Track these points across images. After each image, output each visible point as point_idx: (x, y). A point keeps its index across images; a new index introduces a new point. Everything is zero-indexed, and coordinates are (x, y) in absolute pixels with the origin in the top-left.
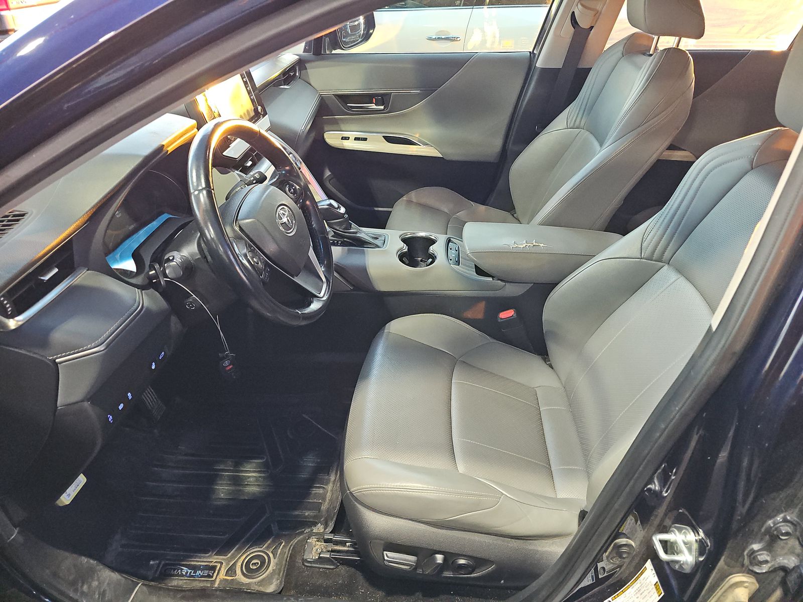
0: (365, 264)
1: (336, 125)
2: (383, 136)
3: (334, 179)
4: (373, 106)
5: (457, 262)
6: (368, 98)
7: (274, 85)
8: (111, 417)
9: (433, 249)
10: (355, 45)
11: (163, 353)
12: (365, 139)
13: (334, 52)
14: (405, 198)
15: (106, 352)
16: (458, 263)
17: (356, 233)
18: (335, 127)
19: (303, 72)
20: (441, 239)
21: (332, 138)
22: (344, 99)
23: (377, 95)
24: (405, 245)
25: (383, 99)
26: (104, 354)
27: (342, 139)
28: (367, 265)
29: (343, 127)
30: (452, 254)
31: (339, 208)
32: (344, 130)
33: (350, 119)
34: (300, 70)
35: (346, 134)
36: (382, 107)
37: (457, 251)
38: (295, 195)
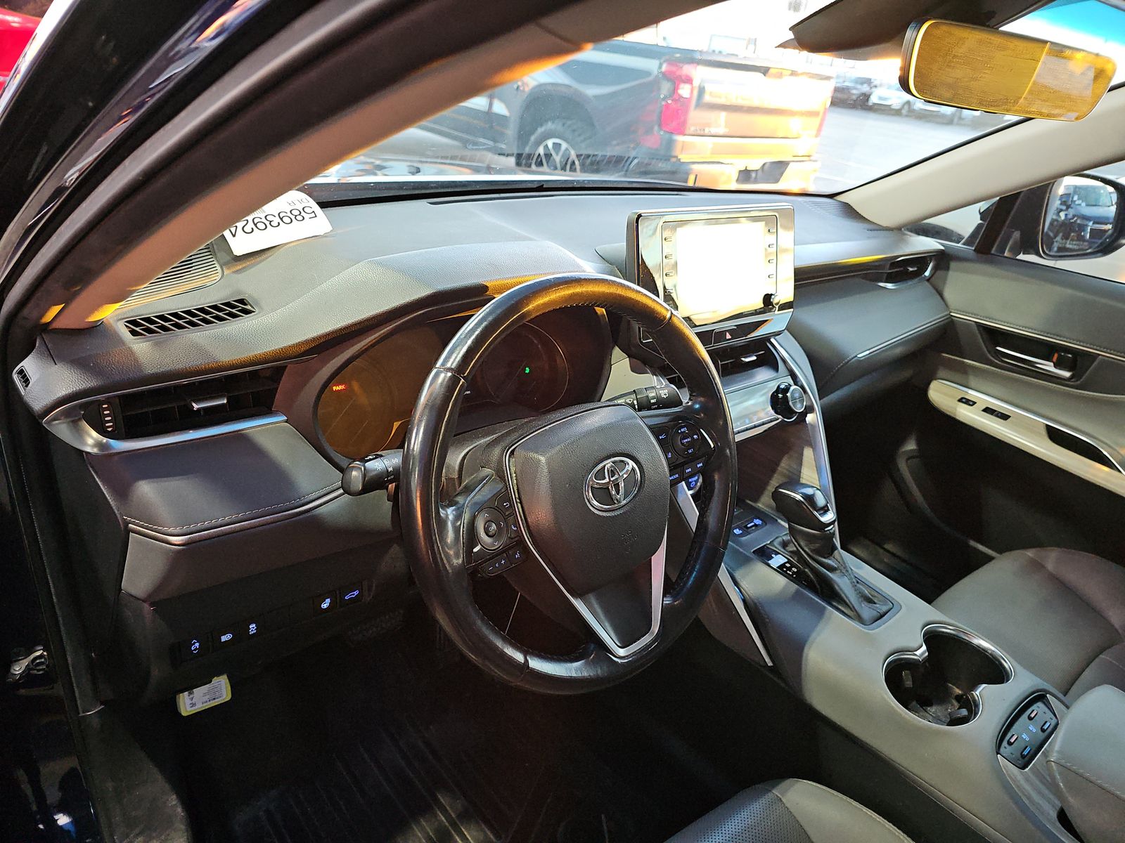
0: (808, 637)
1: (961, 374)
2: (1047, 425)
3: (918, 459)
4: (1049, 367)
5: (1023, 757)
6: (1046, 350)
7: (865, 277)
8: (197, 645)
9: (983, 692)
10: (1071, 256)
11: (356, 593)
12: (1005, 417)
13: (1021, 257)
14: (1030, 553)
15: (183, 550)
16: (1024, 761)
17: (832, 569)
18: (957, 377)
19: (939, 273)
20: (1021, 683)
21: (942, 394)
22: (995, 336)
23: (1068, 350)
24: (924, 648)
25: (1075, 361)
26: (179, 552)
27: (960, 400)
28: (811, 639)
29: (973, 381)
30: (1025, 732)
31: (825, 510)
32: (973, 386)
33: (993, 373)
34: (935, 269)
35: (972, 394)
36: (1067, 374)
37: (1043, 731)
38: (690, 451)
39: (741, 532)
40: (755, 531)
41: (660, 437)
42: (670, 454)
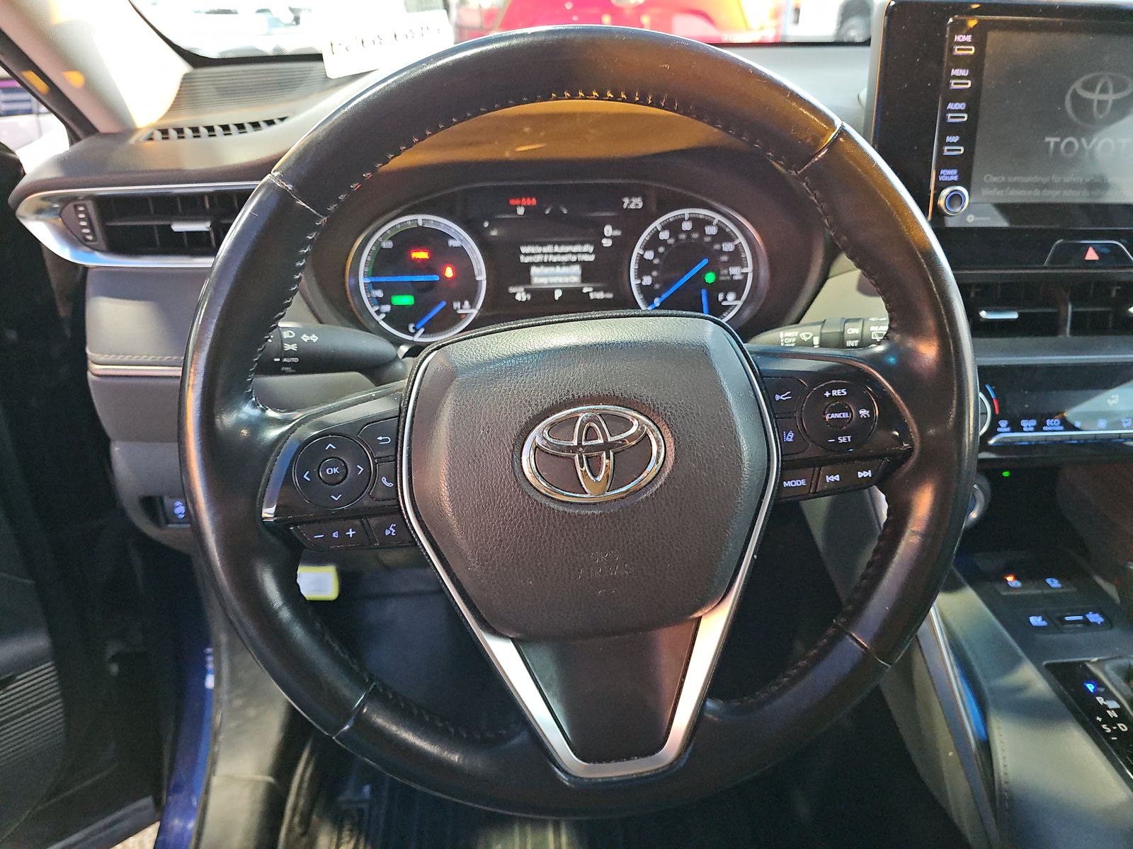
38: (842, 440)
39: (1044, 623)
40: (1076, 631)
41: (777, 397)
42: (791, 435)
